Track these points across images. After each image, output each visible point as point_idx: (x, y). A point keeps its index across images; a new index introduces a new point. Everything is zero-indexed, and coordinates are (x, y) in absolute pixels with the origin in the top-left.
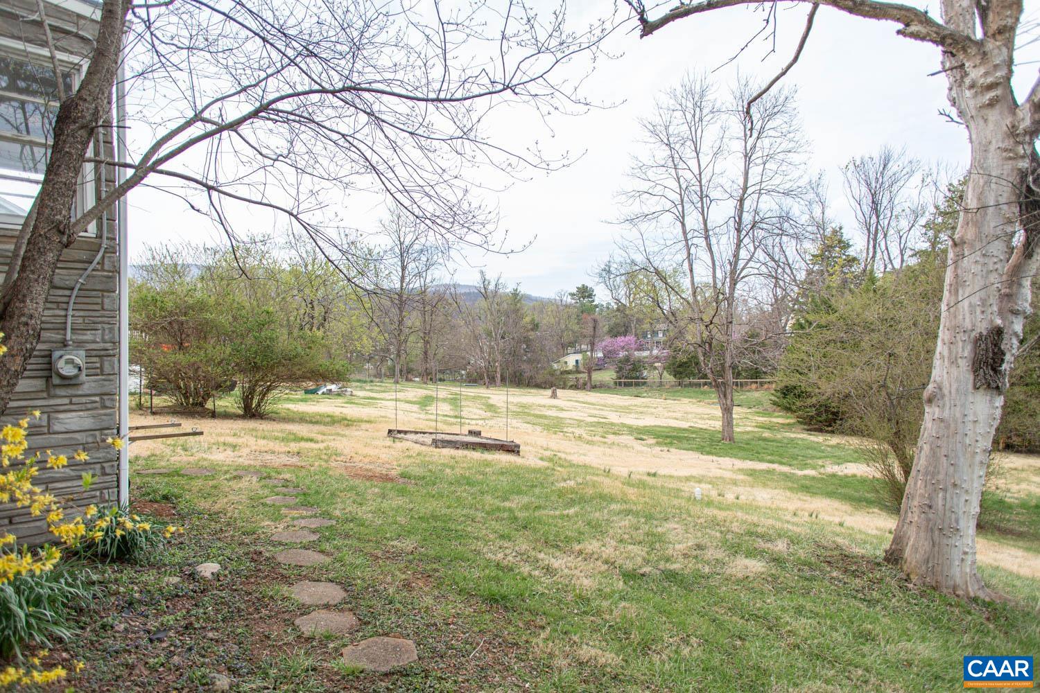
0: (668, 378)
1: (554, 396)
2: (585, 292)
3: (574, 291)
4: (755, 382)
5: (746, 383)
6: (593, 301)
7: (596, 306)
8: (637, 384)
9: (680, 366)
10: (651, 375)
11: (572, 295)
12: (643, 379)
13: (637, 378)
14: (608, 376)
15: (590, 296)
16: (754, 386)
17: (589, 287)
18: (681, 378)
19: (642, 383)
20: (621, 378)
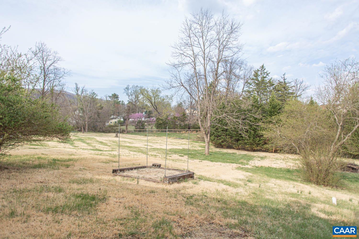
0: (154, 128)
1: (117, 136)
2: (115, 96)
3: (111, 95)
4: (184, 131)
5: (182, 131)
6: (118, 100)
7: (120, 101)
8: (143, 131)
9: (160, 125)
10: (148, 128)
11: (110, 97)
12: (145, 129)
13: (143, 129)
14: (131, 128)
15: (117, 98)
16: (184, 132)
17: (117, 94)
18: (160, 129)
19: (145, 131)
20: (137, 129)
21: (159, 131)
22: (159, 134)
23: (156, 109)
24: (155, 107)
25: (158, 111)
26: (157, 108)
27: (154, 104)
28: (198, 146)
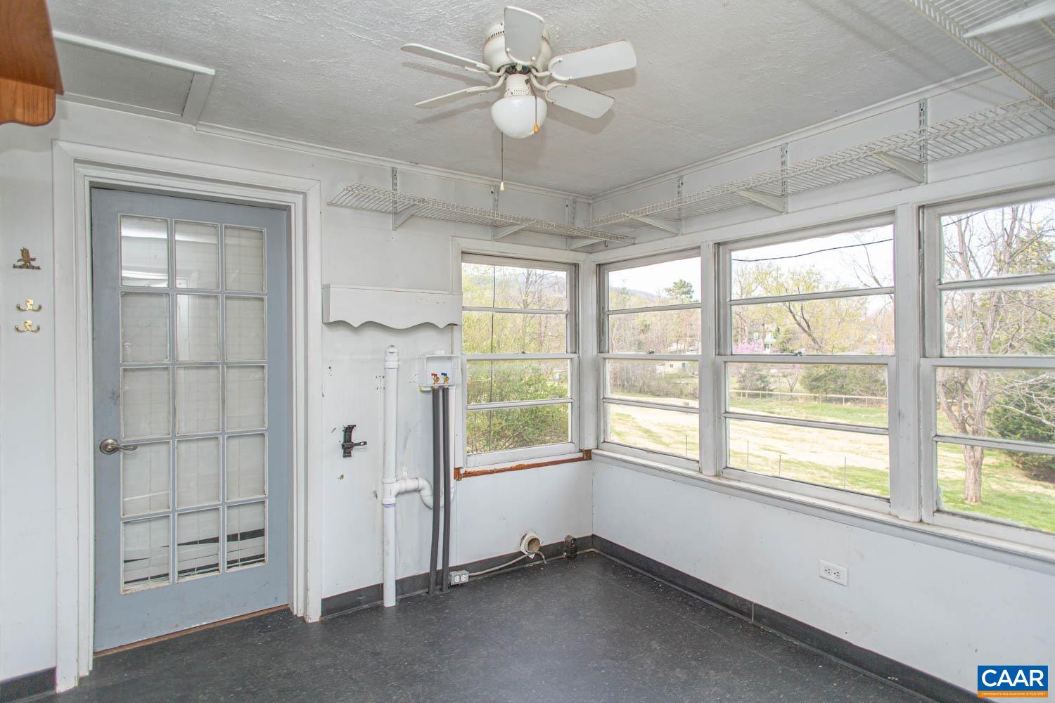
0: (801, 390)
2: (683, 289)
3: (671, 286)
6: (691, 298)
8: (764, 396)
9: (817, 379)
10: (779, 387)
11: (668, 290)
12: (770, 390)
13: (764, 389)
15: (689, 293)
17: (687, 282)
18: (818, 392)
19: (771, 395)
20: (744, 389)
21: (815, 398)
22: (815, 407)
23: (807, 329)
24: (804, 324)
25: (814, 335)
26: (809, 326)
27: (799, 314)
28: (954, 465)
